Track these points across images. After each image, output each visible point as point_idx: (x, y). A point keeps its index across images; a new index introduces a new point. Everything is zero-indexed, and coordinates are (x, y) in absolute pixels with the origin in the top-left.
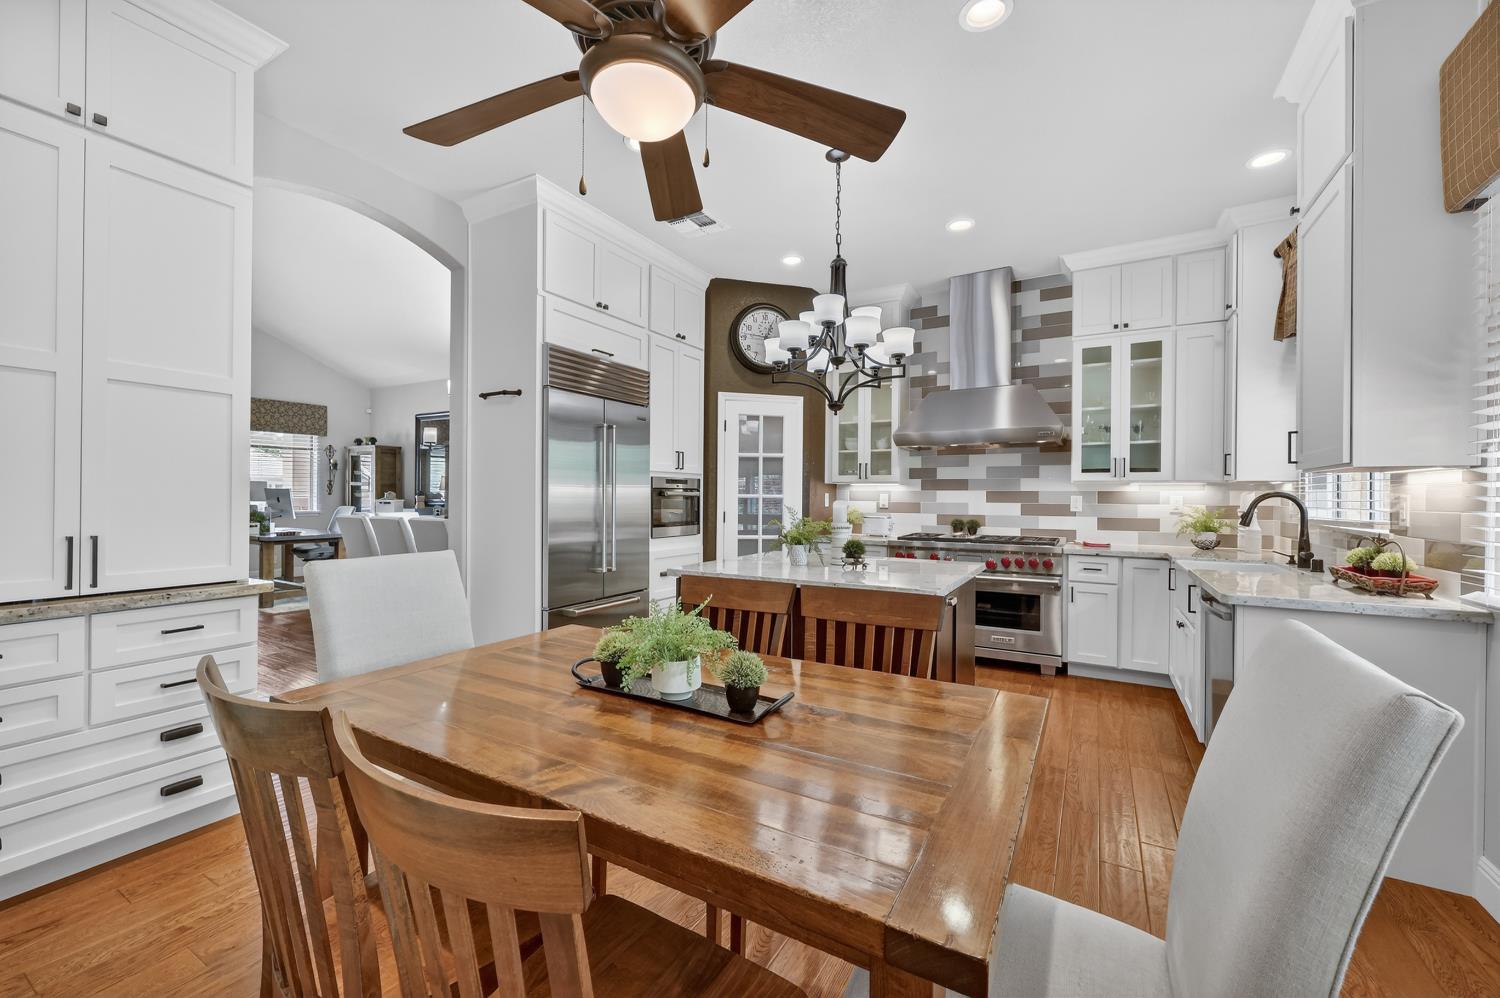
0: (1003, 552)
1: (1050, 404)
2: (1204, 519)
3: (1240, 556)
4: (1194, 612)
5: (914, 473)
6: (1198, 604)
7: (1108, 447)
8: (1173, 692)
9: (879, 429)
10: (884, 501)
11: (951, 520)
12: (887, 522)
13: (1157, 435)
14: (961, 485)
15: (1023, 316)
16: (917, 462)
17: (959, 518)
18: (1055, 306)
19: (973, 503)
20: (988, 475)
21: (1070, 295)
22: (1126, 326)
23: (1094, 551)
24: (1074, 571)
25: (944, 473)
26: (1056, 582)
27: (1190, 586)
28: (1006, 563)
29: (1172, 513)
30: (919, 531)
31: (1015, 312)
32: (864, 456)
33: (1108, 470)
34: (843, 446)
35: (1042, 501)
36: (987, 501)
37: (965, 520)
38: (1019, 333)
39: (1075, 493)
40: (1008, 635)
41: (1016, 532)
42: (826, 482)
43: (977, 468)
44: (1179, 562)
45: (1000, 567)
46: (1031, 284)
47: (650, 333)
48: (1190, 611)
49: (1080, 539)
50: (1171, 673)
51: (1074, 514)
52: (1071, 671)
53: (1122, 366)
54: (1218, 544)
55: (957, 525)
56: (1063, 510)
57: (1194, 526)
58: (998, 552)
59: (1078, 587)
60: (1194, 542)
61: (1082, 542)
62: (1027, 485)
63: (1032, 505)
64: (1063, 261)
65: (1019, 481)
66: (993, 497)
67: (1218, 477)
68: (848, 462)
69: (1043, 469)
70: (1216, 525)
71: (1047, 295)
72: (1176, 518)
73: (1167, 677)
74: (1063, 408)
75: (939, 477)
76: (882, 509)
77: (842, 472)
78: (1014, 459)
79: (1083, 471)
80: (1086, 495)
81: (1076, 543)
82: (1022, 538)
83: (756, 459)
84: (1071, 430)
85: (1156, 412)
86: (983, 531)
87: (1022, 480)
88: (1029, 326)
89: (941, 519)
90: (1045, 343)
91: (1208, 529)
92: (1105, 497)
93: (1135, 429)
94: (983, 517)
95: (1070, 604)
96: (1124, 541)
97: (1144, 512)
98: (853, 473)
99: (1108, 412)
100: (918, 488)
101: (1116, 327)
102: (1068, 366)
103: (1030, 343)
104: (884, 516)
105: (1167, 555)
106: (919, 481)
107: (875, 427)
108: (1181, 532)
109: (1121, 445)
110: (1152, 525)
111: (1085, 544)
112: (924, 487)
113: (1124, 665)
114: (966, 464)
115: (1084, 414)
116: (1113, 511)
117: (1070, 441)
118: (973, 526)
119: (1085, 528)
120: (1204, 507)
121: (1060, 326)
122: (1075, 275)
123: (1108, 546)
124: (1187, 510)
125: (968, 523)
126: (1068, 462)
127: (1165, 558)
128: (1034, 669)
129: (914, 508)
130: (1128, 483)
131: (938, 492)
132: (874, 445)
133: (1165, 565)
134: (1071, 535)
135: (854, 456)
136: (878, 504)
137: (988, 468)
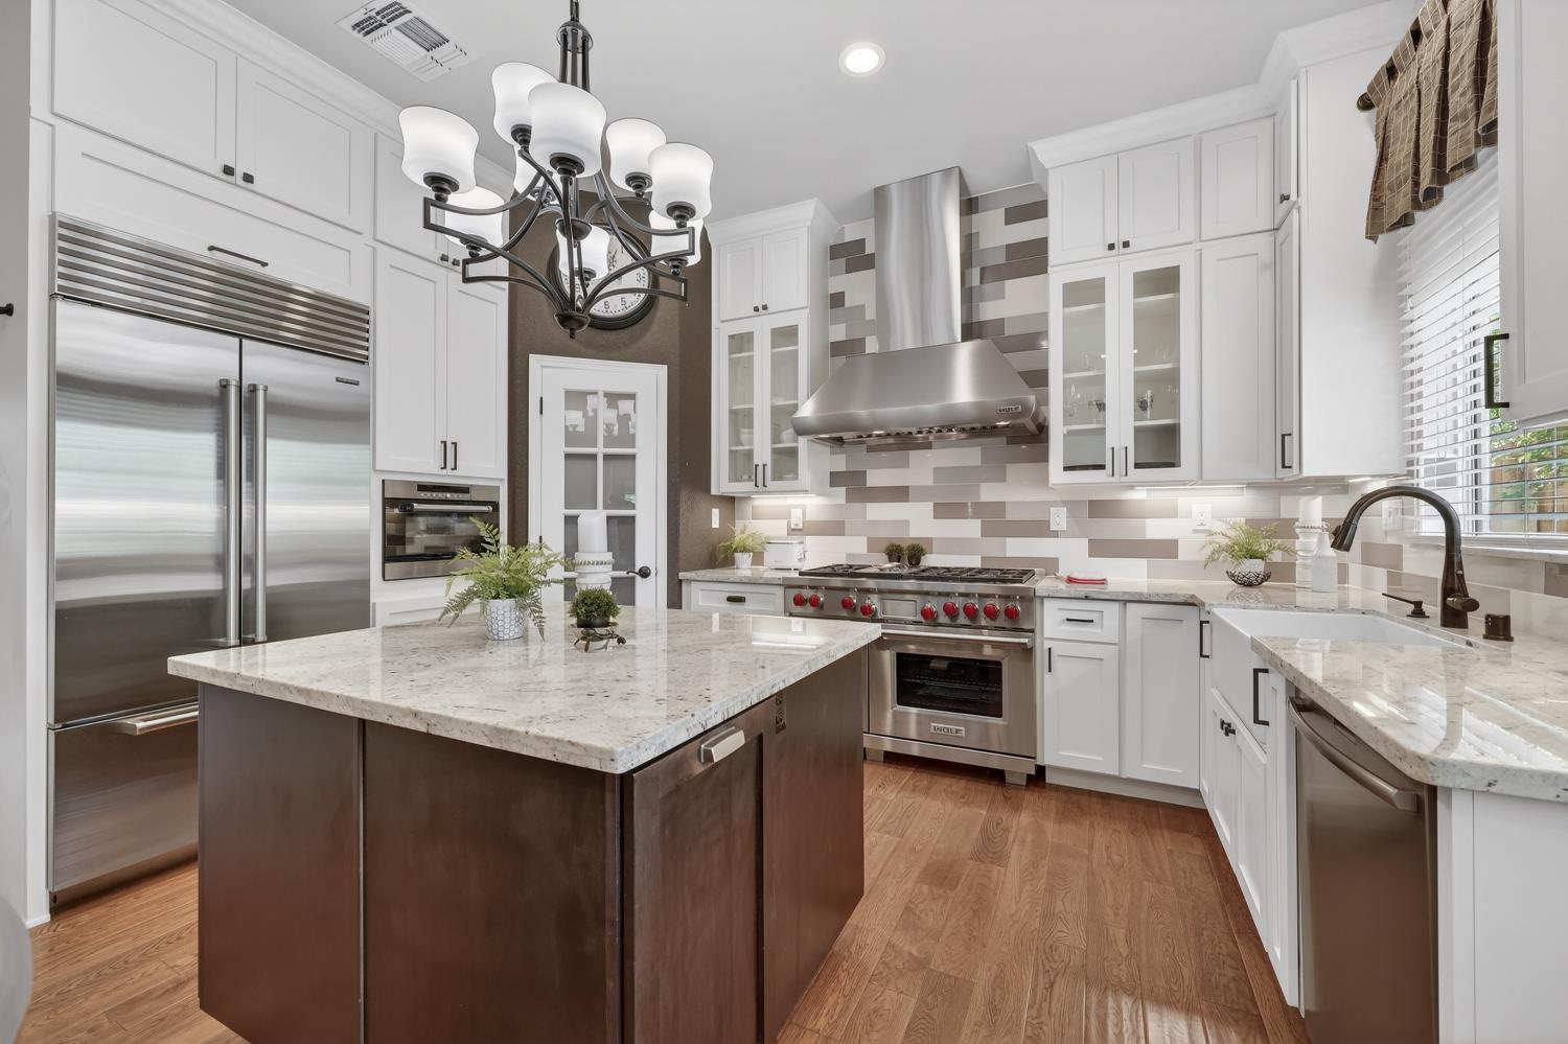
0: (947, 594)
1: (1019, 373)
2: (1243, 538)
3: (1301, 598)
4: (1266, 723)
5: (836, 479)
6: (1276, 707)
7: (1102, 431)
8: (1204, 814)
9: (783, 415)
10: (797, 519)
11: (885, 545)
12: (797, 550)
13: (1176, 413)
14: (900, 494)
15: (982, 247)
16: (840, 463)
17: (897, 543)
18: (1025, 231)
19: (916, 521)
20: (935, 480)
21: (1044, 214)
22: (1126, 244)
23: (1082, 590)
24: (1052, 624)
25: (877, 478)
26: (1026, 640)
27: (1256, 672)
28: (951, 611)
29: (1195, 531)
30: (844, 561)
31: (968, 241)
32: (763, 454)
33: (1102, 467)
34: (735, 439)
35: (1011, 515)
36: (935, 517)
37: (904, 545)
38: (976, 273)
39: (1056, 504)
40: (957, 722)
41: (974, 562)
42: (714, 491)
43: (920, 468)
44: (1219, 612)
45: (943, 619)
46: (992, 200)
47: (378, 245)
48: (1256, 721)
49: (1063, 572)
50: (1205, 788)
51: (1055, 534)
52: (1050, 778)
53: (1120, 309)
54: (1267, 577)
55: (894, 553)
56: (1040, 529)
57: (1230, 550)
58: (940, 594)
59: (1057, 648)
60: (1232, 576)
61: (1065, 577)
62: (989, 493)
63: (997, 521)
64: (1034, 152)
65: (979, 486)
66: (944, 511)
67: (1265, 473)
68: (742, 462)
69: (1013, 470)
70: (1264, 548)
71: (1015, 215)
72: (1202, 538)
73: (1197, 793)
74: (1037, 379)
75: (868, 485)
76: (793, 531)
77: (735, 477)
78: (970, 455)
79: (1066, 469)
80: (1070, 505)
81: (1057, 578)
82: (980, 571)
83: (594, 457)
84: (1048, 410)
85: (1172, 378)
86: (930, 560)
87: (983, 485)
88: (990, 262)
89: (872, 544)
90: (1011, 285)
91: (1253, 555)
92: (1099, 509)
93: (1142, 405)
94: (930, 540)
95: (1047, 675)
96: (1127, 575)
97: (1155, 529)
98: (750, 479)
99: (1100, 380)
100: (842, 500)
101: (1111, 247)
102: (1044, 317)
103: (989, 287)
104: (795, 540)
105: (1193, 596)
106: (843, 490)
107: (777, 411)
108: (1212, 559)
109: (1121, 428)
110: (1166, 549)
111: (1070, 580)
112: (850, 498)
113: (1128, 774)
114: (906, 464)
115: (1066, 384)
116: (1110, 529)
117: (1047, 427)
118: (915, 553)
119: (1072, 555)
120: (1243, 520)
121: (1031, 259)
122: (1051, 172)
123: (1103, 582)
124: (1219, 527)
125: (908, 548)
126: (1044, 457)
127: (1191, 603)
128: (996, 776)
129: (834, 528)
130: (1132, 487)
131: (869, 505)
132: (776, 439)
133: (1191, 617)
134: (1051, 566)
135: (749, 454)
136: (789, 524)
137: (936, 470)
